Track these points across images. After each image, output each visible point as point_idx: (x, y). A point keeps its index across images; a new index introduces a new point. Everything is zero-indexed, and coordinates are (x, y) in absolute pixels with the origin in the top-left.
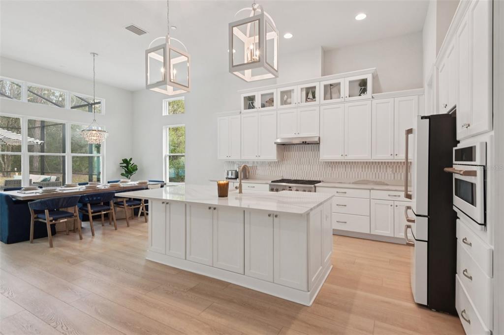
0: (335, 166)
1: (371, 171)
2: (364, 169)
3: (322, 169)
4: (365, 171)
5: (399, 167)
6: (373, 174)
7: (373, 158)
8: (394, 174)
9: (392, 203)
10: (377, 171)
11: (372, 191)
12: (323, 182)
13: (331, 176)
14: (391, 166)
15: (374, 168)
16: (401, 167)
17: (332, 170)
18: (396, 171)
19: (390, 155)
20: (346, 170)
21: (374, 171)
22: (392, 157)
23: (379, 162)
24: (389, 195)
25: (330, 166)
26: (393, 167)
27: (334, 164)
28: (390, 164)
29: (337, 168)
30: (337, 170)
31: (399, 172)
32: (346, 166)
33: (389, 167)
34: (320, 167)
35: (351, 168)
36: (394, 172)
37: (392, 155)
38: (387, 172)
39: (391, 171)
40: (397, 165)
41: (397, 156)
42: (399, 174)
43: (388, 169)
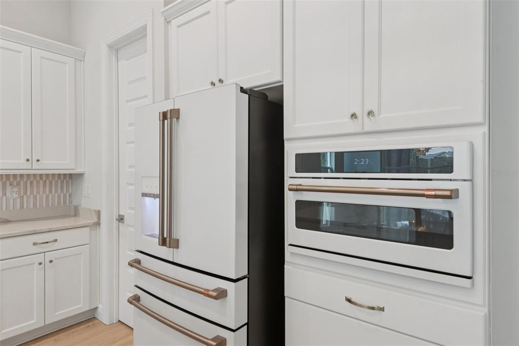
5: (31, 183)
8: (22, 198)
9: (40, 258)
14: (15, 183)
16: (35, 182)
18: (25, 193)
19: (23, 160)
22: (27, 165)
24: (35, 244)
26: (18, 184)
28: (11, 179)
31: (32, 193)
33: (11, 184)
36: (22, 194)
37: (28, 160)
38: (6, 196)
39: (15, 193)
40: (27, 181)
41: (39, 162)
42: (32, 196)
43: (9, 189)
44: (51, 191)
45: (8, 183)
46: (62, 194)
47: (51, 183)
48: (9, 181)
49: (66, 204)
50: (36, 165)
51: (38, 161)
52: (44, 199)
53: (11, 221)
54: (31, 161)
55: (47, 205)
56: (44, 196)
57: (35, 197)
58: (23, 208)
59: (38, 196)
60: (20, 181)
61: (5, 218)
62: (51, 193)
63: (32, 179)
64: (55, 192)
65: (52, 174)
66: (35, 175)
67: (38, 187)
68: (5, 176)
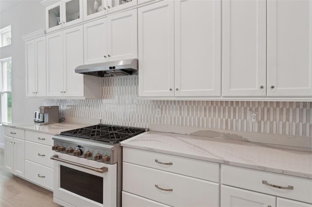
0: (166, 106)
1: (219, 116)
2: (207, 113)
3: (149, 111)
4: (210, 115)
5: (268, 110)
6: (222, 121)
7: (223, 95)
8: (259, 122)
10: (229, 116)
11: (223, 167)
12: (148, 130)
13: (160, 122)
14: (254, 109)
15: (224, 111)
16: (272, 109)
17: (162, 114)
18: (263, 118)
19: (257, 88)
20: (181, 114)
21: (224, 116)
22: (262, 93)
23: (232, 102)
24: (264, 182)
25: (159, 107)
26: (257, 110)
27: (164, 104)
28: (251, 106)
29: (169, 110)
30: (169, 114)
31: (268, 119)
32: (180, 107)
33: (250, 110)
34: (146, 108)
35: (188, 111)
36: (260, 119)
37: (262, 87)
38: (246, 119)
39: (253, 118)
40: (264, 108)
41: (274, 89)
42: (269, 122)
43: (249, 113)
44: (288, 119)
45: (248, 108)
46: (301, 124)
47: (288, 110)
48: (244, 106)
49: (306, 135)
50: (270, 92)
51: (273, 87)
52: (281, 126)
53: (250, 142)
54: (265, 88)
55: (284, 133)
56: (281, 123)
57: (272, 124)
58: (261, 131)
59: (275, 122)
60: (258, 108)
61: (245, 138)
62: (288, 121)
63: (269, 106)
64: (293, 121)
65: (290, 102)
66: (271, 103)
67: (275, 114)
68: (246, 103)
